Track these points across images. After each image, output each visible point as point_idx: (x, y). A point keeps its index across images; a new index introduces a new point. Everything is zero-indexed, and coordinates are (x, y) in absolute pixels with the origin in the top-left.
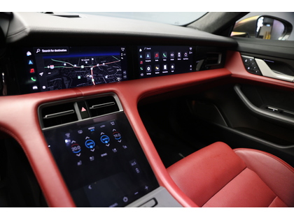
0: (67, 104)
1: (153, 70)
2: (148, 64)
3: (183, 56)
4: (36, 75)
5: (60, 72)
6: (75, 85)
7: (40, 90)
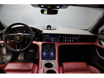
0: (47, 44)
1: (67, 41)
2: (66, 39)
3: (76, 38)
4: (44, 39)
5: (47, 39)
6: (50, 41)
7: (44, 41)
